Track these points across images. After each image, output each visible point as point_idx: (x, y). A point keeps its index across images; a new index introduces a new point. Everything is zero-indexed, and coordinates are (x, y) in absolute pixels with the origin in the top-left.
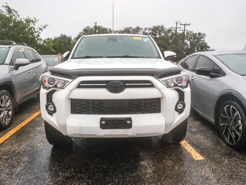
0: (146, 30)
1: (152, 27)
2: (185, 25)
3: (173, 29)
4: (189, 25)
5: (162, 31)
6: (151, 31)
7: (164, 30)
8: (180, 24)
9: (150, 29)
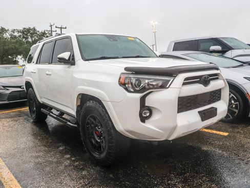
0: (14, 32)
1: (22, 29)
2: (61, 28)
3: (47, 32)
4: (66, 28)
5: (34, 33)
6: (20, 34)
7: (36, 33)
8: (56, 27)
9: (18, 32)
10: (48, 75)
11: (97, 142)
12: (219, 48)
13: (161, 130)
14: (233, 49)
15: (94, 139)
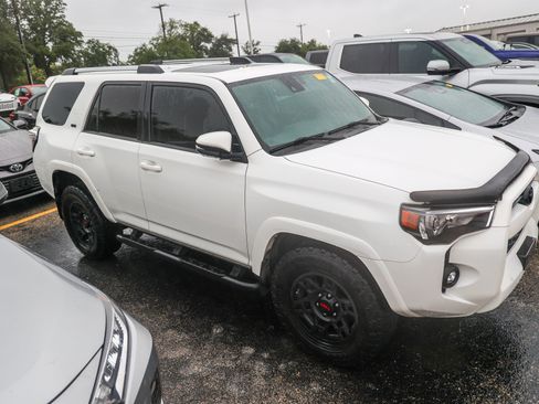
10: (145, 169)
11: (321, 322)
12: (443, 64)
13: (472, 301)
14: (472, 67)
15: (313, 315)
